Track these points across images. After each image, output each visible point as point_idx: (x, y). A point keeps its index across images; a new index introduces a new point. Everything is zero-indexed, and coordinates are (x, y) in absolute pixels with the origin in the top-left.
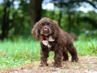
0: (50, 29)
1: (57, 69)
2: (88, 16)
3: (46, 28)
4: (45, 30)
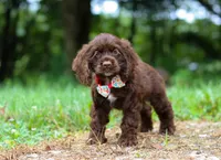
0: (116, 62)
1: (127, 149)
2: (195, 30)
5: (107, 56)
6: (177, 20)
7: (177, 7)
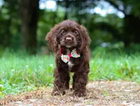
3: (69, 36)
4: (68, 38)
5: (69, 34)
6: (95, 14)
7: (95, 6)
